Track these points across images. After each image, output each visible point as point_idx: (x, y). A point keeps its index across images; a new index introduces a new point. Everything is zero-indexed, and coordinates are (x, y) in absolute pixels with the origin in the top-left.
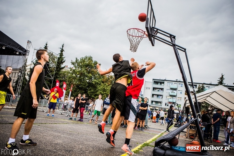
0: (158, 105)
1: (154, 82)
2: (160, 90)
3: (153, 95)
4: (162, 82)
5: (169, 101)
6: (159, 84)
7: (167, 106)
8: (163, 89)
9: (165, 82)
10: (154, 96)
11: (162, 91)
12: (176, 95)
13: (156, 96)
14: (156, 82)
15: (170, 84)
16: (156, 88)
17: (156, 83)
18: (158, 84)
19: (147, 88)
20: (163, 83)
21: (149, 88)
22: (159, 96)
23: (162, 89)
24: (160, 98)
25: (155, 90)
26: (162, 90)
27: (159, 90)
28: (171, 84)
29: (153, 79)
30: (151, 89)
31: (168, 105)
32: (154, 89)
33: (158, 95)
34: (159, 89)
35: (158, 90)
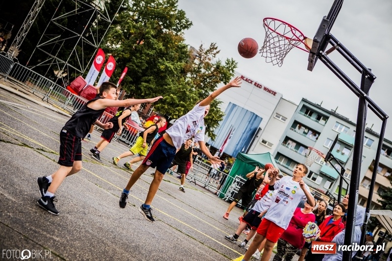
0: (289, 167)
1: (304, 106)
2: (310, 132)
3: (287, 139)
4: (322, 115)
5: (322, 170)
6: (314, 117)
7: (311, 179)
8: (319, 134)
9: (331, 118)
10: (290, 141)
11: (314, 138)
12: (345, 161)
13: (295, 144)
14: (308, 109)
15: (340, 129)
16: (301, 125)
17: (306, 113)
18: (310, 115)
19: (278, 116)
20: (326, 118)
21: (284, 119)
22: (301, 147)
23: (316, 133)
24: (303, 153)
25: (297, 127)
26: (315, 135)
27: (306, 134)
28: (344, 128)
29: (304, 100)
30: (289, 122)
31: (314, 179)
32: (296, 124)
33: (299, 145)
34: (309, 129)
35: (306, 131)
